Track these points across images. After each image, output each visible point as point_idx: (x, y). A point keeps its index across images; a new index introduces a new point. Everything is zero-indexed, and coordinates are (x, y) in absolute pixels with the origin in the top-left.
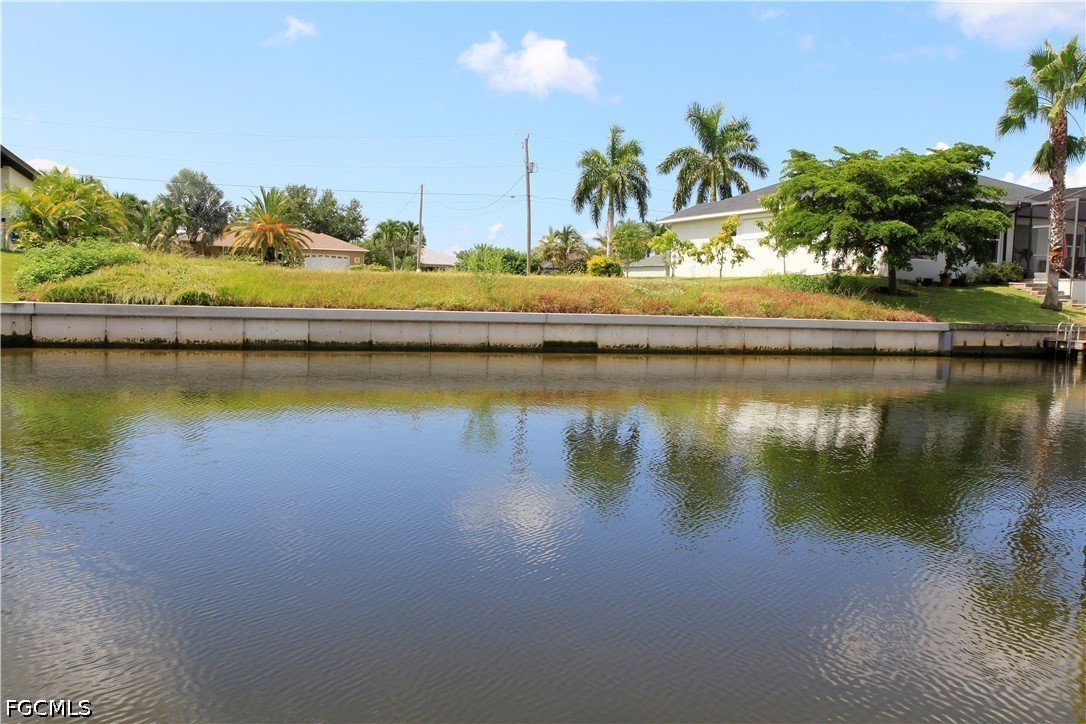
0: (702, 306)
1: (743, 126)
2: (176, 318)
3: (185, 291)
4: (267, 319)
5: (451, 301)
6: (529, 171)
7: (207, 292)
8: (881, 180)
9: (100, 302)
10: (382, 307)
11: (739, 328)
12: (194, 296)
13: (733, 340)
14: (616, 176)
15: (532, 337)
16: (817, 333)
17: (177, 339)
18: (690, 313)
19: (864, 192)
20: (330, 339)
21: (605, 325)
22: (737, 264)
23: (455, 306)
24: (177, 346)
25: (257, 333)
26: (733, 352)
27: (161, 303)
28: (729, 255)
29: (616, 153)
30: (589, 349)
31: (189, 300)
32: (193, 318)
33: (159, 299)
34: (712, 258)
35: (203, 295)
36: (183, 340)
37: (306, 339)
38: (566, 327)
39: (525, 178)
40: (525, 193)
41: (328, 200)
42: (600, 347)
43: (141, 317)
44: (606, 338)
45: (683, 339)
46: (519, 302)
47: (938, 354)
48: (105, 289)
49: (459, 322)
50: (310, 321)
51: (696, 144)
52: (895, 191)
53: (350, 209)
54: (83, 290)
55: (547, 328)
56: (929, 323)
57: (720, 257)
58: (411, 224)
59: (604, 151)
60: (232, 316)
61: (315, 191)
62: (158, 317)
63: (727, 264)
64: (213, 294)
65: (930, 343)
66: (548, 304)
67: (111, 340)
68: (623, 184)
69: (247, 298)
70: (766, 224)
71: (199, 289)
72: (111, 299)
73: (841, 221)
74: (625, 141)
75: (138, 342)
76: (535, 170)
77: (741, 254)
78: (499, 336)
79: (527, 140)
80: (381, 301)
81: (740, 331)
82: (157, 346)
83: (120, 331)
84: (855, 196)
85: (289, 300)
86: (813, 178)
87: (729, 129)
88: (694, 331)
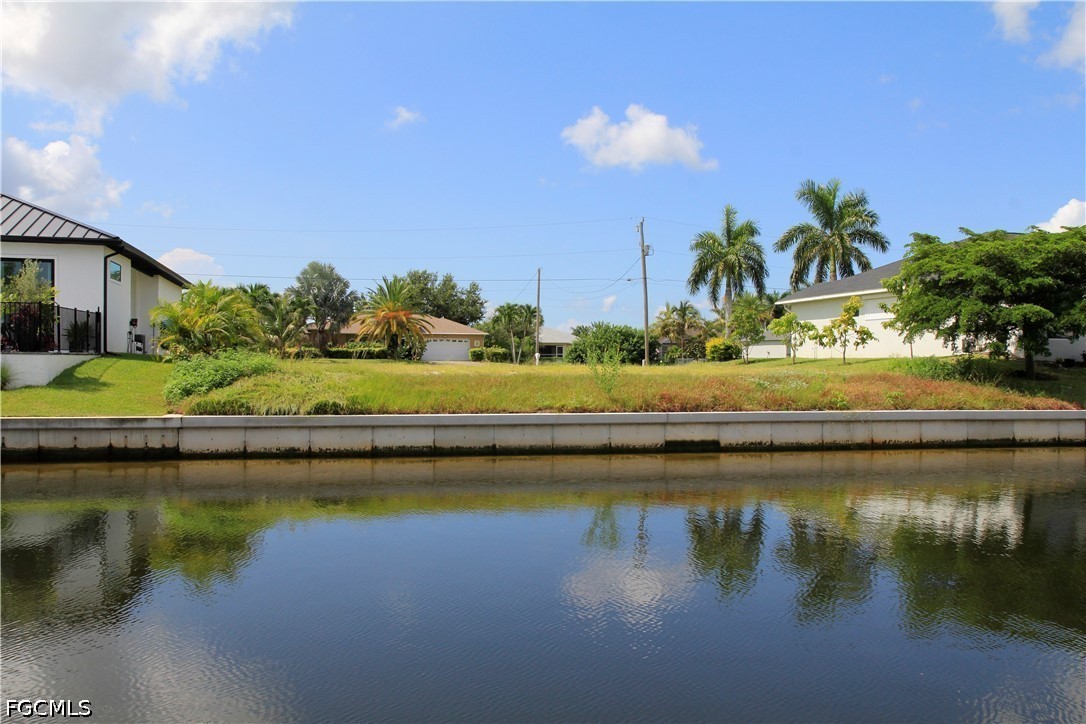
0: (826, 400)
1: (862, 201)
2: (310, 428)
3: (317, 401)
4: (394, 427)
5: (573, 403)
6: (645, 254)
7: (338, 401)
8: (1012, 263)
9: (240, 414)
10: (504, 411)
11: (866, 422)
12: (325, 405)
13: (860, 435)
14: (732, 258)
15: (654, 437)
16: (949, 425)
17: (310, 448)
18: (814, 408)
19: (993, 276)
20: (454, 445)
21: (727, 423)
22: (861, 346)
23: (576, 408)
24: (310, 455)
25: (384, 440)
26: (861, 447)
27: (295, 414)
28: (852, 336)
29: (731, 235)
30: (712, 448)
31: (321, 409)
32: (325, 427)
33: (294, 409)
34: (835, 341)
35: (334, 404)
36: (315, 448)
37: (432, 444)
38: (688, 426)
39: (641, 261)
40: (642, 276)
41: (448, 282)
42: (722, 445)
43: (277, 427)
44: (728, 436)
45: (808, 436)
46: (639, 402)
48: (244, 401)
49: (580, 425)
50: (435, 427)
51: (813, 221)
52: (1027, 273)
53: (469, 292)
54: (224, 403)
55: (669, 428)
56: (1071, 411)
57: (843, 339)
58: (529, 307)
59: (719, 232)
60: (361, 424)
61: (436, 276)
62: (292, 427)
63: (851, 346)
64: (343, 403)
65: (1073, 431)
66: (669, 403)
67: (249, 450)
68: (740, 267)
69: (375, 406)
70: (890, 306)
71: (330, 398)
72: (249, 411)
73: (970, 306)
74: (739, 222)
75: (274, 451)
76: (650, 252)
77: (865, 336)
78: (620, 438)
79: (642, 224)
80: (504, 405)
81: (866, 426)
82: (291, 455)
83: (259, 441)
84: (984, 280)
85: (415, 407)
86: (938, 262)
87: (847, 205)
88: (819, 426)
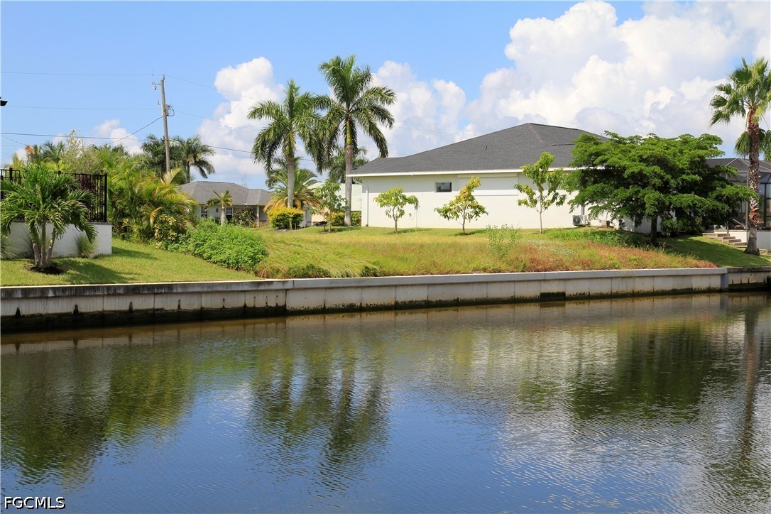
0: (609, 262)
2: (361, 287)
6: (166, 115)
9: (321, 277)
11: (630, 278)
12: (368, 269)
15: (533, 291)
16: (666, 279)
17: (361, 304)
20: (438, 298)
21: (569, 279)
22: (474, 218)
24: (361, 309)
25: (402, 296)
27: (354, 276)
29: (294, 106)
30: (562, 298)
31: (366, 272)
32: (370, 287)
33: (351, 272)
36: (364, 304)
37: (427, 299)
38: (551, 282)
42: (567, 294)
43: (343, 287)
44: (571, 289)
46: (523, 264)
47: (720, 291)
48: (318, 266)
49: (500, 282)
50: (429, 285)
52: (682, 171)
55: (542, 284)
56: (715, 269)
60: (387, 284)
62: (352, 287)
64: (376, 267)
65: (716, 283)
67: (327, 306)
75: (341, 307)
77: (478, 210)
79: (163, 81)
82: (352, 309)
83: (332, 299)
